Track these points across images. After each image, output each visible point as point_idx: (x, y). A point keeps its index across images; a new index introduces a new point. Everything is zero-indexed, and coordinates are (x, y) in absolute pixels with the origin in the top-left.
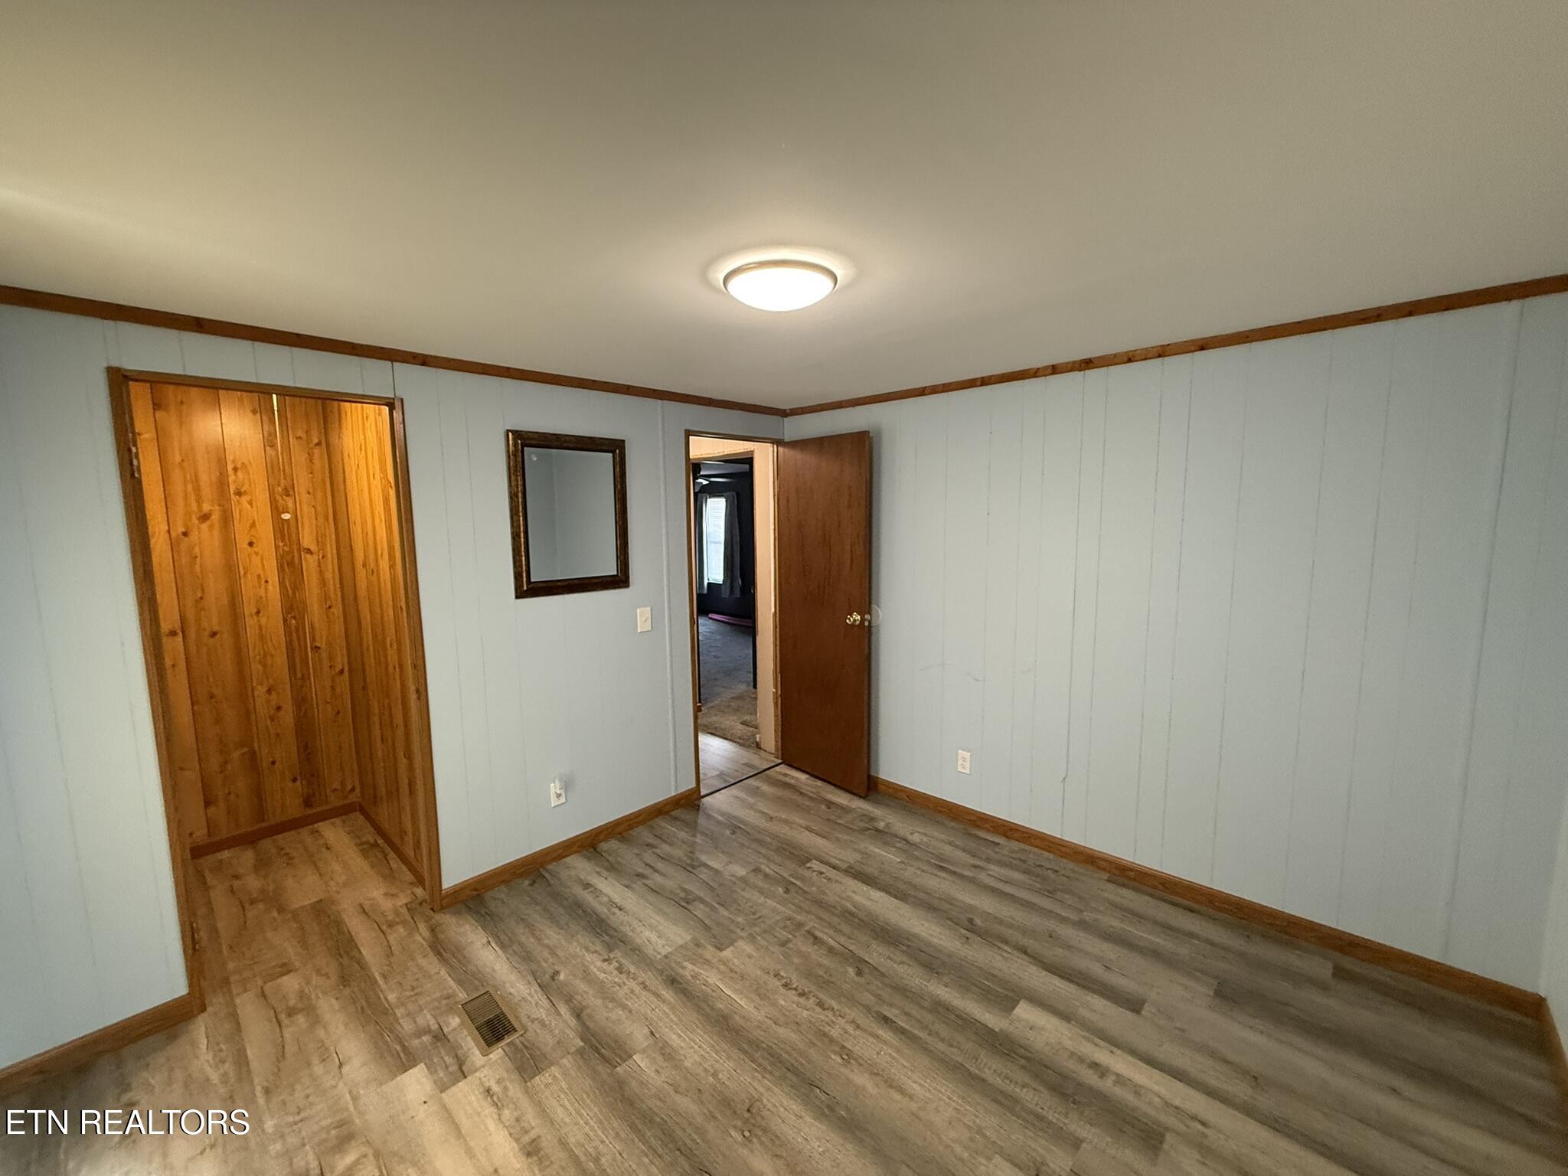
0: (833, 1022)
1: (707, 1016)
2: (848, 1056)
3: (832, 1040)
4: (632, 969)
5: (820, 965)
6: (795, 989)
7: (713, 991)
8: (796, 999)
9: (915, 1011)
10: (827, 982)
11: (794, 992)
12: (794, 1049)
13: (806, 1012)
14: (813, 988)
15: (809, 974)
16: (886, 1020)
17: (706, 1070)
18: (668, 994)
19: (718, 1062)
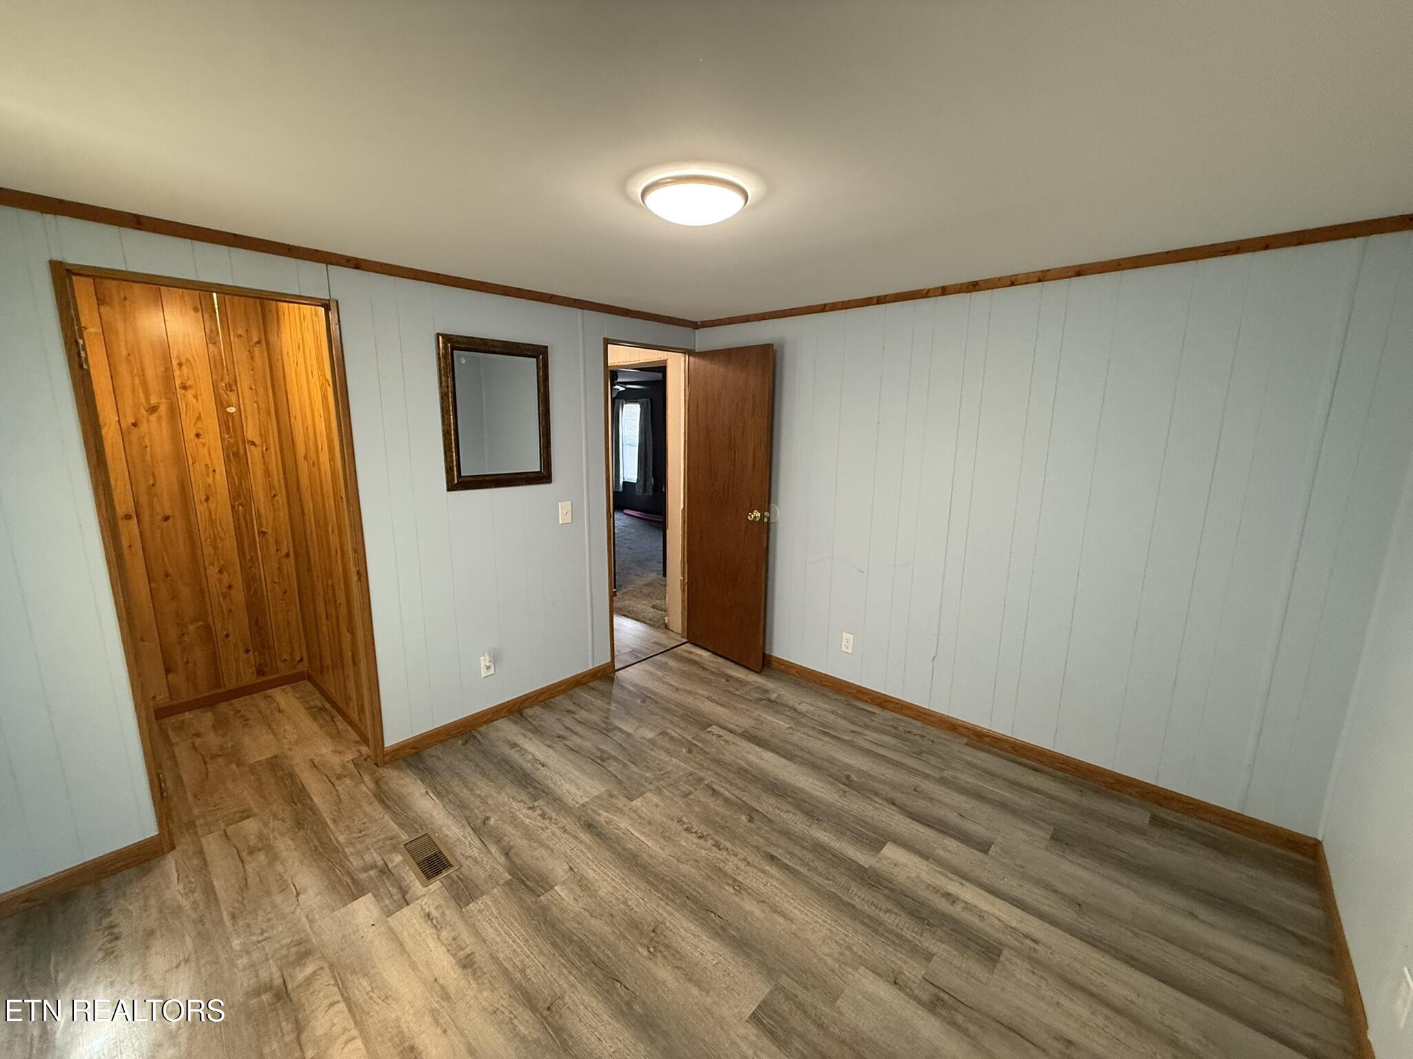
0: (727, 859)
1: (619, 855)
2: (740, 888)
3: (726, 875)
4: (554, 815)
5: (717, 814)
6: (696, 833)
7: (625, 834)
8: (696, 841)
9: (797, 850)
10: (723, 828)
11: (694, 835)
12: (693, 882)
13: (705, 851)
14: (711, 832)
15: (708, 821)
16: (772, 859)
17: (617, 899)
18: (585, 837)
19: (628, 892)
